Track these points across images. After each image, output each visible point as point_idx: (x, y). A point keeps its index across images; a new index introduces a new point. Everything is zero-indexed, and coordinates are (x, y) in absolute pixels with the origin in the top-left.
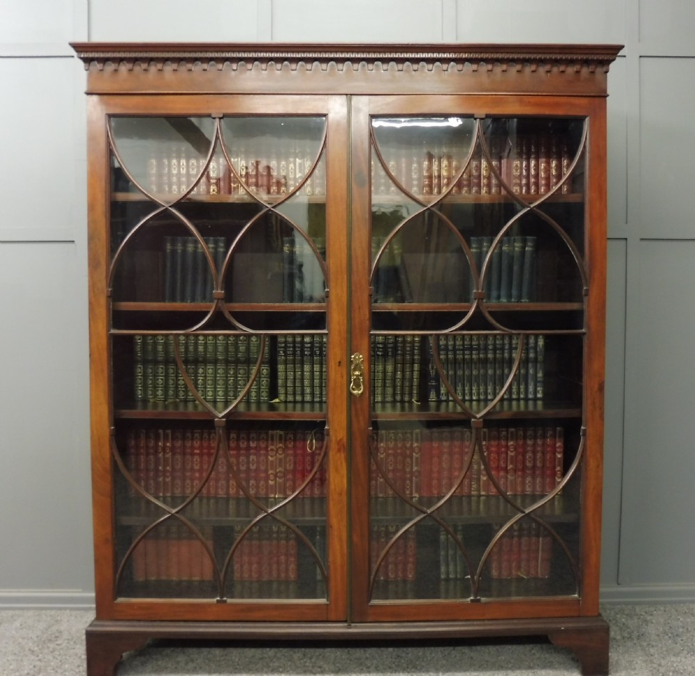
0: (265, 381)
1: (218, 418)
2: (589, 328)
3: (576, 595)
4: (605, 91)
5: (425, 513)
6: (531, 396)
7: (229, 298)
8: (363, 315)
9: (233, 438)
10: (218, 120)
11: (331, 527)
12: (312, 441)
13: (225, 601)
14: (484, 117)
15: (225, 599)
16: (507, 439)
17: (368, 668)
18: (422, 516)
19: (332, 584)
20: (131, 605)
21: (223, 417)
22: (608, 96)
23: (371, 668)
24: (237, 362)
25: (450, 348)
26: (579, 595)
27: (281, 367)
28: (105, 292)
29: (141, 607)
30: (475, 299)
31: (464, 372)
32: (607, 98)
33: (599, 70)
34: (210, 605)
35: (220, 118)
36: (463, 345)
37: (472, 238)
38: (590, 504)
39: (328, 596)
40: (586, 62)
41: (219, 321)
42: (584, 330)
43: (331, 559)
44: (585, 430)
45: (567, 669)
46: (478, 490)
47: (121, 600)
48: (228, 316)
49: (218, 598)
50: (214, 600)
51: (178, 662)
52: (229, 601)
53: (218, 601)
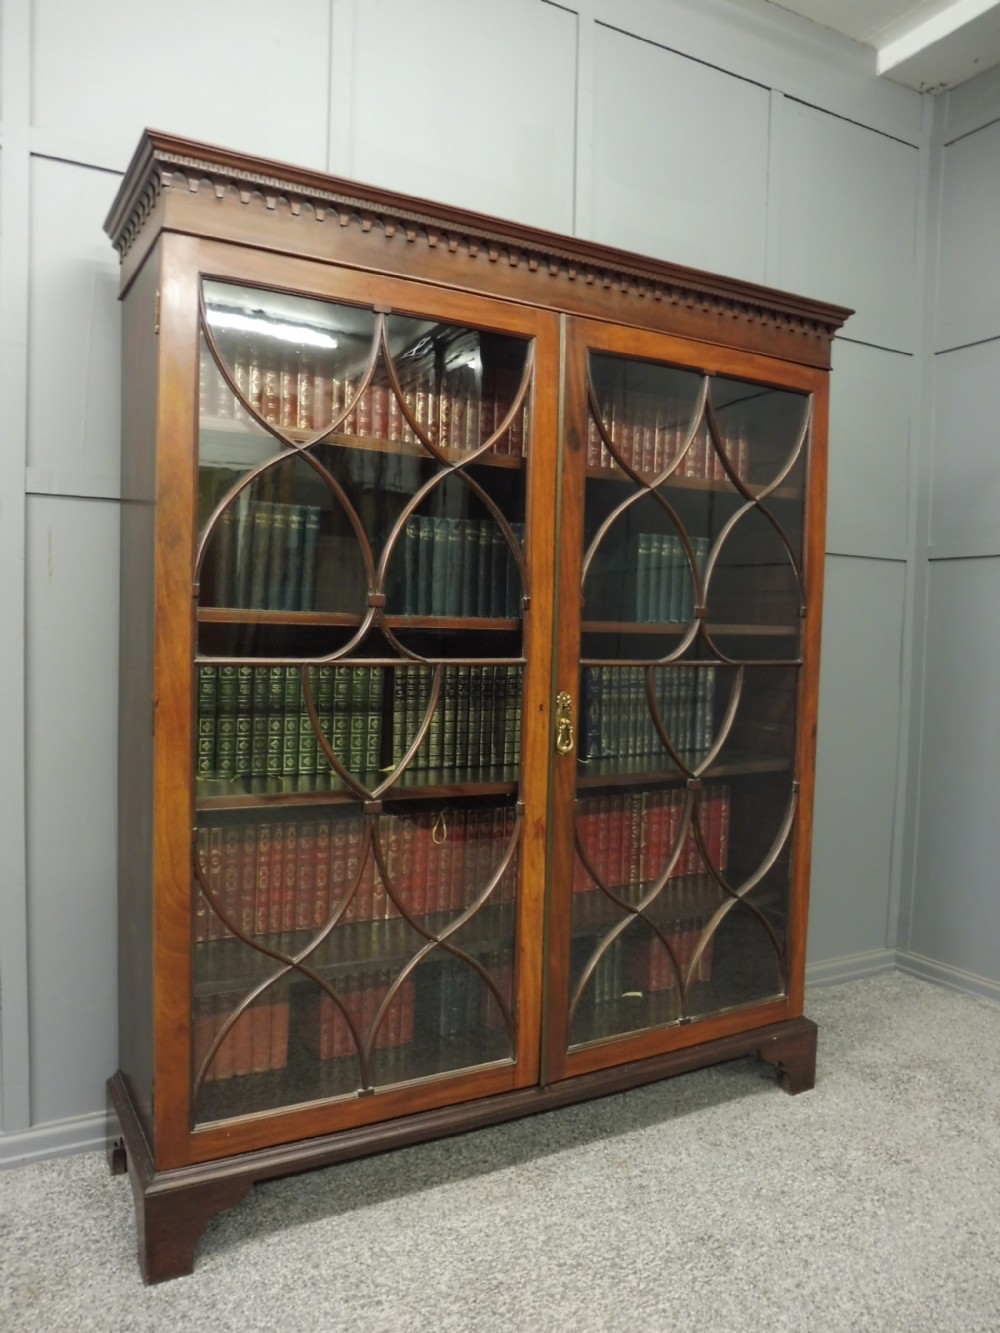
0: (373, 739)
1: (371, 798)
2: (805, 657)
3: (782, 994)
4: (829, 363)
5: (634, 912)
6: (698, 746)
7: (394, 604)
8: (573, 637)
9: (324, 832)
10: (382, 316)
11: (523, 949)
12: (440, 826)
13: (372, 1092)
14: (714, 374)
15: (370, 1088)
16: (669, 805)
17: (548, 1145)
18: (632, 917)
19: (522, 1033)
20: (220, 1133)
21: (377, 798)
22: (831, 369)
23: (553, 1146)
24: (331, 710)
25: (615, 684)
26: (786, 995)
27: (397, 716)
28: (190, 588)
29: (235, 1131)
30: (697, 618)
31: (629, 717)
32: (831, 372)
33: (825, 336)
34: (349, 1103)
35: (386, 314)
36: (629, 680)
37: (641, 535)
38: (800, 877)
39: (515, 1053)
40: (815, 324)
41: (375, 643)
42: (799, 661)
43: (521, 997)
44: (798, 786)
45: (768, 1089)
46: (637, 876)
47: (201, 1127)
48: (388, 634)
49: (360, 1090)
50: (355, 1094)
51: (271, 1210)
52: (377, 1090)
53: (360, 1094)
